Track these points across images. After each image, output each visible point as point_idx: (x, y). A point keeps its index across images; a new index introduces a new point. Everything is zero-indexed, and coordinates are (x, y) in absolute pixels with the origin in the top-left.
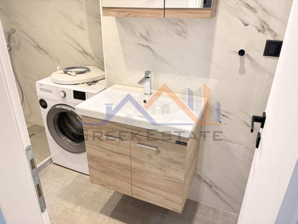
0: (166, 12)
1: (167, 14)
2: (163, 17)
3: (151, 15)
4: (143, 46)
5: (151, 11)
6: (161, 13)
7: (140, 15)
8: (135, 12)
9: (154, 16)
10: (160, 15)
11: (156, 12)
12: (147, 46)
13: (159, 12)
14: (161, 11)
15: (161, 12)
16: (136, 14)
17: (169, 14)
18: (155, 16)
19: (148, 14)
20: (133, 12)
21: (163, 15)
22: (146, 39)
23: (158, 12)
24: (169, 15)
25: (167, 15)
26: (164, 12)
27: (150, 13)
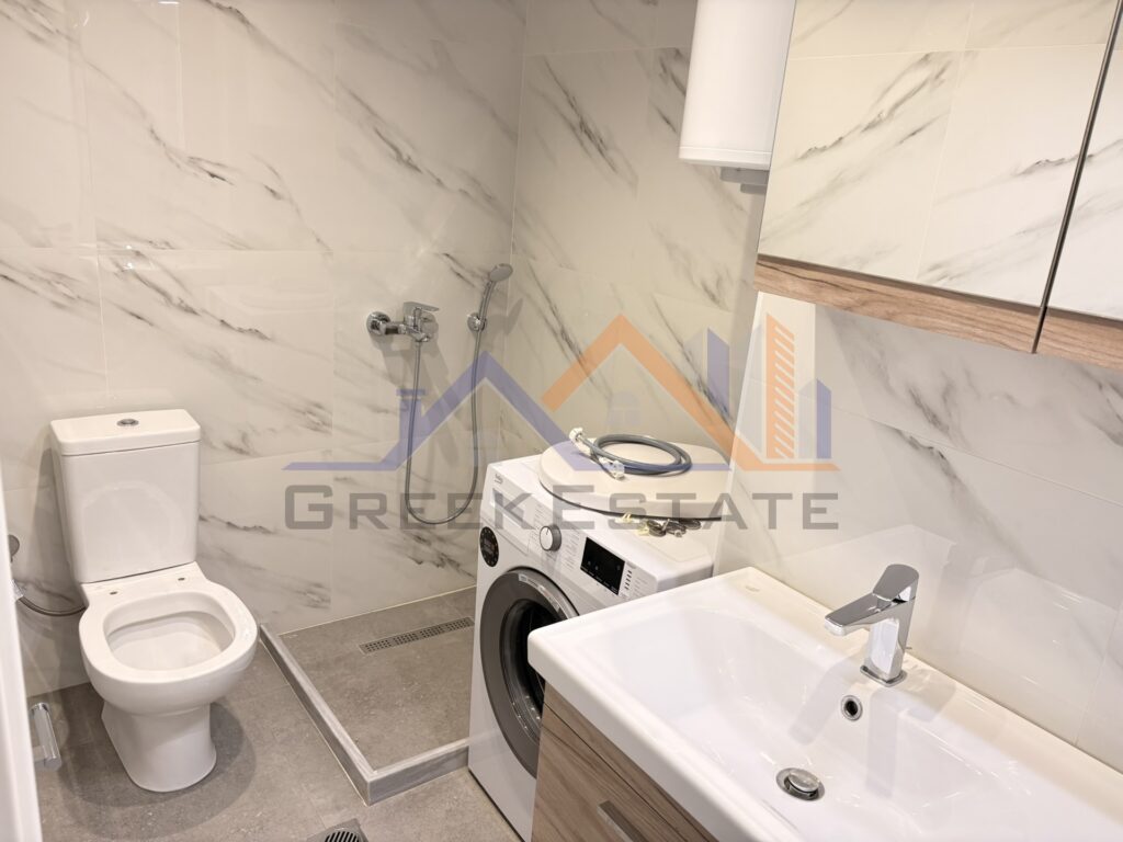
0: (1052, 328)
1: (1056, 337)
2: (1030, 351)
3: (969, 328)
4: (913, 443)
5: (967, 307)
6: (1019, 329)
7: (914, 317)
8: (888, 299)
9: (979, 332)
10: (1015, 335)
11: (997, 316)
12: (931, 448)
13: (1012, 320)
14: (1027, 316)
15: (1020, 322)
16: (892, 309)
17: (1063, 339)
18: (988, 335)
19: (953, 321)
20: (883, 297)
21: (1032, 341)
22: (935, 416)
23: (1004, 318)
24: (1066, 343)
25: (1054, 345)
26: (1036, 327)
27: (961, 316)
